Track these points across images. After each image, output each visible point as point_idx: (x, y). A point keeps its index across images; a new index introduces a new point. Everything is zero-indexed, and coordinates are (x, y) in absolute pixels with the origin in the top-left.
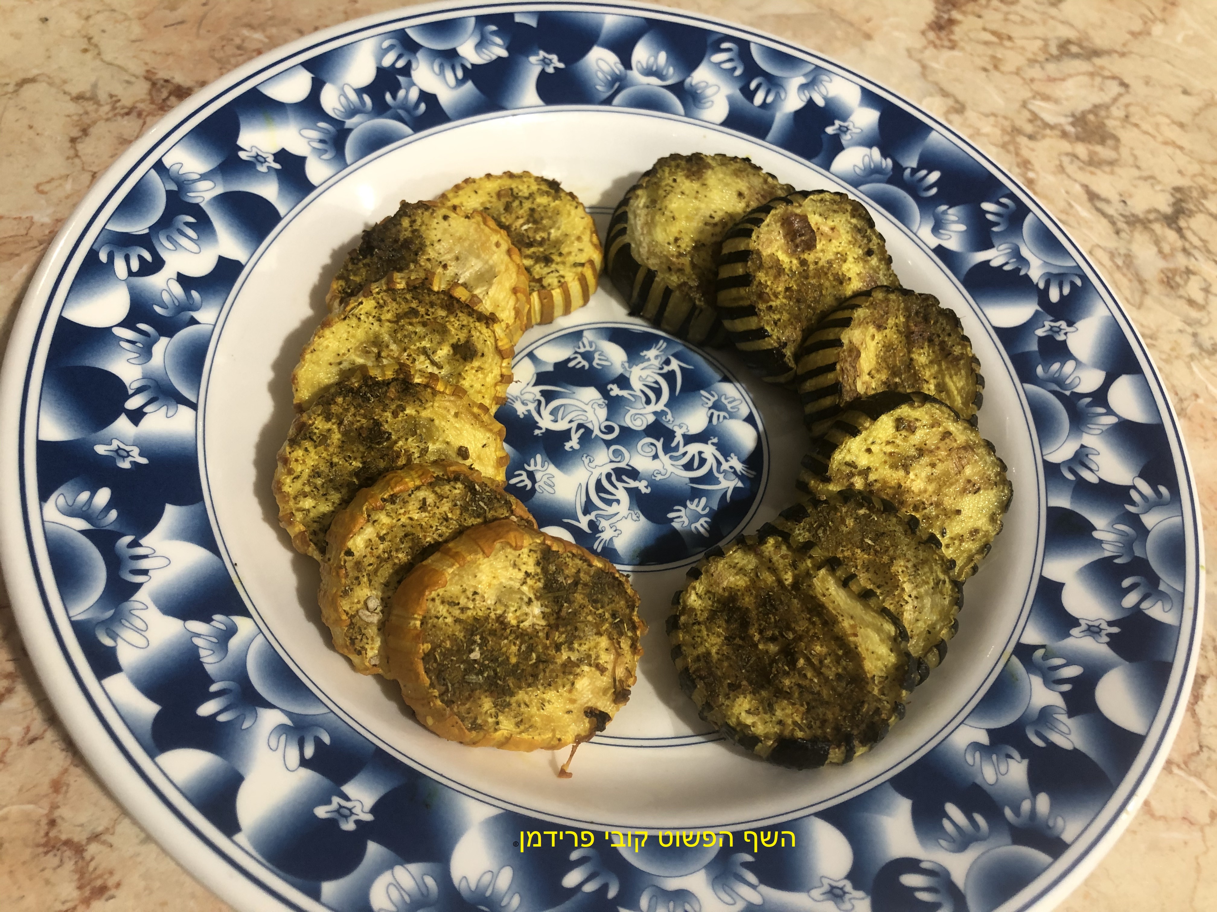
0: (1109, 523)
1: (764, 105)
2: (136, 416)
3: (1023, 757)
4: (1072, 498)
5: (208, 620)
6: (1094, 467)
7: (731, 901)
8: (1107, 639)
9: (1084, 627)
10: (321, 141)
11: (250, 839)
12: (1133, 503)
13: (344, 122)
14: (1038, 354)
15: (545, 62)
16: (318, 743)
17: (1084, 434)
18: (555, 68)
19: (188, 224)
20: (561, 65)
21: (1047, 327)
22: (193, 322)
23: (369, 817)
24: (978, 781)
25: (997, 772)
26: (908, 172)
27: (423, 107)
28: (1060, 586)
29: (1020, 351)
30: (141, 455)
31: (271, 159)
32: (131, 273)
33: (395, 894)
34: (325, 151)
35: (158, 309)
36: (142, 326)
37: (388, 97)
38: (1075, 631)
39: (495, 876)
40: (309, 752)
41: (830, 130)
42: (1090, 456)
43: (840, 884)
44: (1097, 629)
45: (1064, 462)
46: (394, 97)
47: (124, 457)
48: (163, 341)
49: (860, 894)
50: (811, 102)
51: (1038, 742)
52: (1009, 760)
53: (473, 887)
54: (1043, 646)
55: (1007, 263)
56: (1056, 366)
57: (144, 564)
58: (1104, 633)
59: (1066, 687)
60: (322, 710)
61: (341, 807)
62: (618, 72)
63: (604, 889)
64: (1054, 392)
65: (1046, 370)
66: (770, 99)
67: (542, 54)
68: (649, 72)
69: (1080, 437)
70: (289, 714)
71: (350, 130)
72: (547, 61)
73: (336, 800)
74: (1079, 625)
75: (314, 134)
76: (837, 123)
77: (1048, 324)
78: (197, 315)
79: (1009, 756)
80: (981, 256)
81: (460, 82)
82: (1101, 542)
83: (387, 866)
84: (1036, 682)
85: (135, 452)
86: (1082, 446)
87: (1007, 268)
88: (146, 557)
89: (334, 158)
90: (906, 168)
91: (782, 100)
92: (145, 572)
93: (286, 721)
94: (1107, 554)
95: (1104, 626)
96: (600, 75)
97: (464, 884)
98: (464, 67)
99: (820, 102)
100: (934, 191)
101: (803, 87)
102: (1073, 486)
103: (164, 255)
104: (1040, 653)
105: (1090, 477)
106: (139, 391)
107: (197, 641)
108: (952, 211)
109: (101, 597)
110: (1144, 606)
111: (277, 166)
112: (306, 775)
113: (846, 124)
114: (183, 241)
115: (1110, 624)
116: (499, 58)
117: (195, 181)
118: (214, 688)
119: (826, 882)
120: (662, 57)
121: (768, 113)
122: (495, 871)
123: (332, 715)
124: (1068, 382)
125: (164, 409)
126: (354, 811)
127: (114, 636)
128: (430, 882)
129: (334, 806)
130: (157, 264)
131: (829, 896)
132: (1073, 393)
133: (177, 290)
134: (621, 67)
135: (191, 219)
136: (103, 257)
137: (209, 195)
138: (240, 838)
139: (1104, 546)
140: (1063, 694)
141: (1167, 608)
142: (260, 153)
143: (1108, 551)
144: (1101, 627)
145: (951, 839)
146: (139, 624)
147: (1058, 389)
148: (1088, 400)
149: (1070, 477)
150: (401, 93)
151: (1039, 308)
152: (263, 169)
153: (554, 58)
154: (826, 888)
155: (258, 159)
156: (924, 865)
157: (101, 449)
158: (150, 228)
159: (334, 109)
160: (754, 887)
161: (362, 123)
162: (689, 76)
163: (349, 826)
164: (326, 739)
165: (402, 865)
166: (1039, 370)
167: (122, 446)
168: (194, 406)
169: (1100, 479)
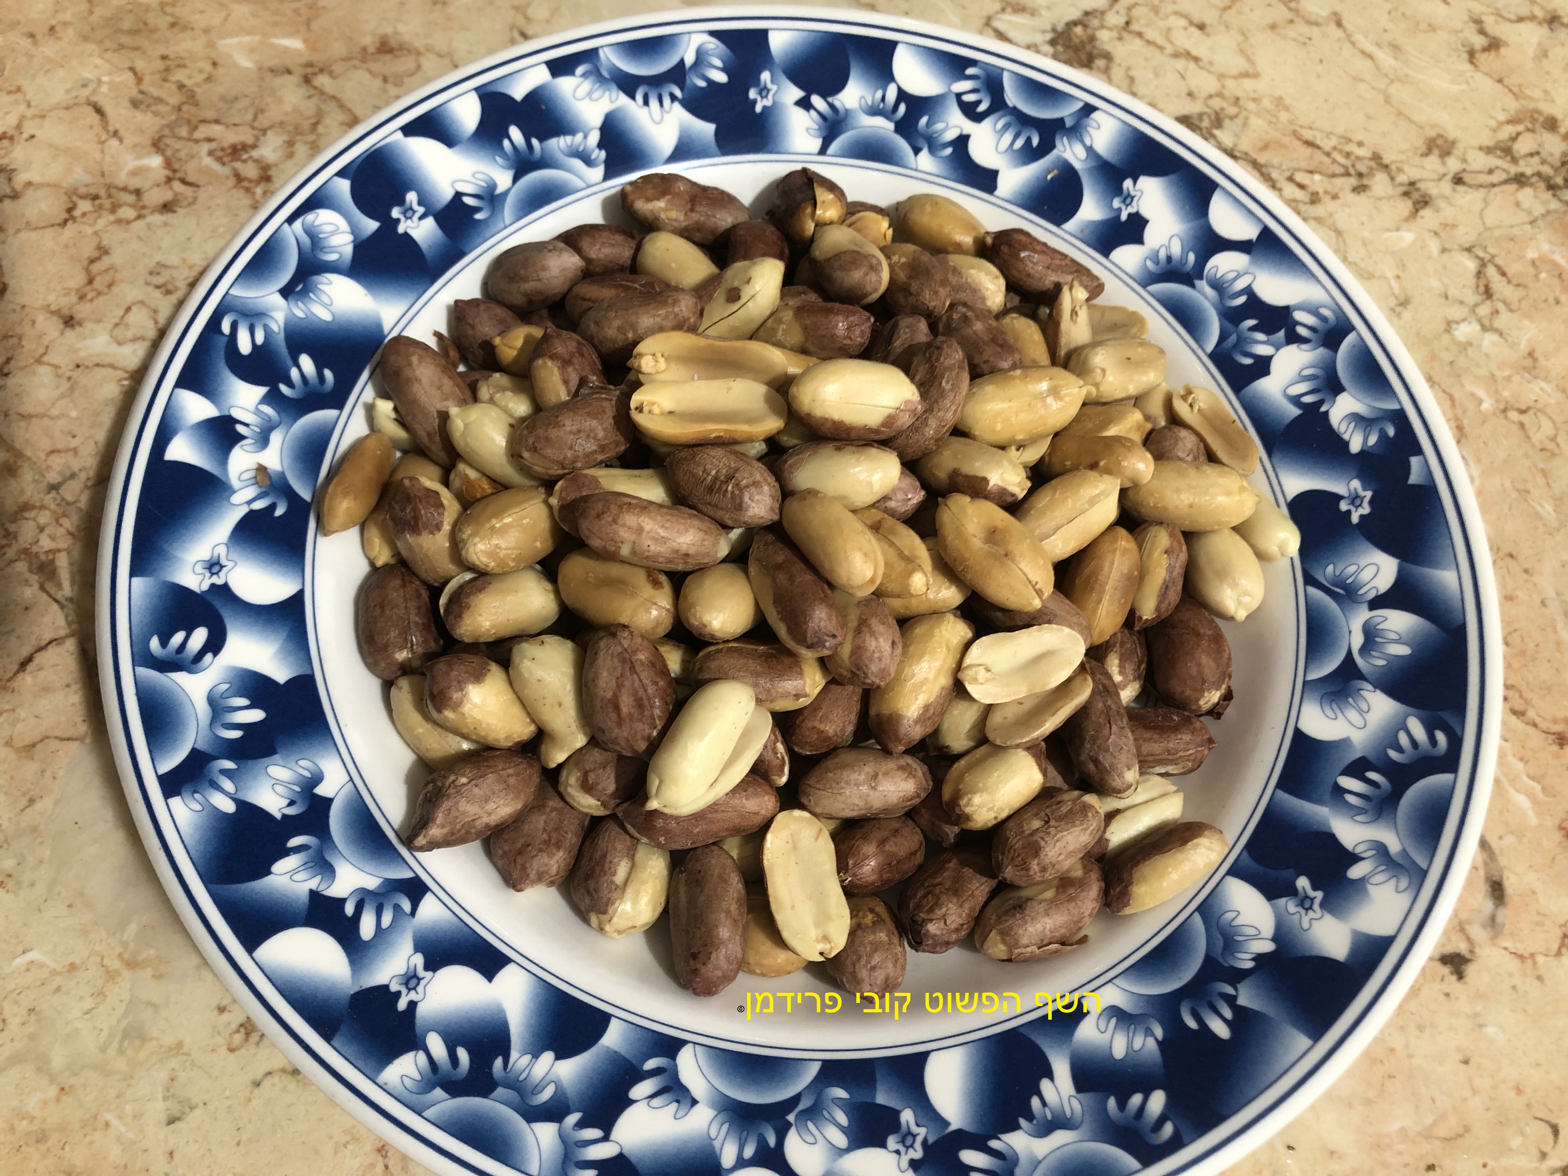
0: (560, 1080)
1: (1339, 792)
2: (805, 104)
3: (284, 816)
4: (616, 1052)
5: (600, 146)
6: (656, 1102)
7: (243, 478)
8: (394, 988)
9: (421, 972)
10: (1169, 259)
11: (396, 142)
12: (581, 1125)
13: (1201, 277)
14: (869, 1100)
15: (1355, 499)
16: (477, 210)
17: (715, 1113)
18: (1349, 512)
19: (1029, 140)
20: (1355, 519)
21: (915, 1129)
22: (917, 151)
23: (401, 229)
24: (276, 757)
25: (278, 782)
26: (1230, 990)
27: (1248, 361)
28: (490, 978)
29: (878, 1076)
30: (765, 108)
31: (1132, 210)
32: (959, 96)
33: (328, 228)
34: (1157, 262)
35: (924, 120)
36: (902, 108)
37: (1251, 322)
38: (419, 960)
39: (326, 306)
40: (468, 201)
41: (1303, 883)
42: (675, 1105)
43: (222, 574)
44: (412, 984)
45: (676, 1066)
46: (1252, 329)
47: (760, 93)
48: (891, 126)
49: (205, 586)
50: (1354, 858)
51: (295, 842)
52: (287, 802)
53: (320, 286)
54: (413, 913)
55: (1044, 1103)
56: (842, 1118)
57: (654, 103)
58: (404, 991)
59: (349, 909)
60: (508, 220)
61: (414, 212)
62: (1361, 592)
63: (290, 384)
64: (795, 1100)
65: (837, 1101)
66: (1350, 799)
67: (1369, 494)
68: (1371, 634)
69: (713, 1106)
70: (505, 194)
71: (1193, 286)
72: (1358, 502)
73: (421, 210)
74: (427, 968)
75: (1176, 249)
76: (1319, 895)
77: (922, 1132)
78: (924, 155)
79: (291, 803)
80: (1061, 1068)
81: (1296, 400)
82: (536, 1056)
83: (354, 230)
84: (372, 883)
85: (768, 102)
86: (694, 1102)
87: (1035, 1102)
88: (661, 104)
89: (1149, 272)
90: (1236, 989)
91: (1352, 817)
92: (646, 103)
93: (500, 190)
94: (514, 1055)
95: (413, 996)
96: (1352, 569)
97: (325, 281)
98: (1320, 403)
99: (1355, 872)
100: (1192, 1024)
101: (1381, 850)
102: (634, 1062)
103: (988, 123)
104: (406, 906)
105: (641, 1090)
106: (832, 106)
107: (579, 137)
108: (1151, 1043)
109: (621, 70)
110: (421, 1056)
111: (1124, 217)
112: (447, 195)
113: (1316, 906)
114: (1008, 138)
115: (412, 1005)
116: (1346, 444)
117: (1082, 142)
118: (535, 142)
119: (230, 564)
120: (1403, 650)
121: (1327, 797)
122: (331, 308)
123: (502, 226)
124: (810, 1124)
125: (816, 127)
126: (409, 221)
127: (585, 75)
128: (333, 257)
129: (415, 206)
130: (977, 118)
131: (215, 560)
132: (789, 1125)
133: (951, 135)
134: (1372, 595)
135: (1035, 141)
136: (970, 71)
137: (1068, 156)
138: (399, 135)
139: (527, 1058)
140: (343, 901)
141: (408, 1082)
142: (1135, 200)
143: (519, 1059)
144: (413, 992)
145: (225, 696)
146: (596, 95)
147: (801, 1107)
148: (772, 1141)
149: (650, 1064)
150: (1261, 336)
151: (953, 1127)
152: (1116, 203)
153: (1366, 510)
154: (223, 561)
155: (1128, 199)
156: (209, 657)
157: (765, 76)
158: (1015, 108)
159: (1217, 267)
160: (249, 502)
161: (1206, 298)
162: (1375, 687)
163: (396, 213)
164: (478, 216)
165: (354, 241)
166: (840, 1093)
167: (771, 94)
168: (823, 151)
169: (633, 1102)
